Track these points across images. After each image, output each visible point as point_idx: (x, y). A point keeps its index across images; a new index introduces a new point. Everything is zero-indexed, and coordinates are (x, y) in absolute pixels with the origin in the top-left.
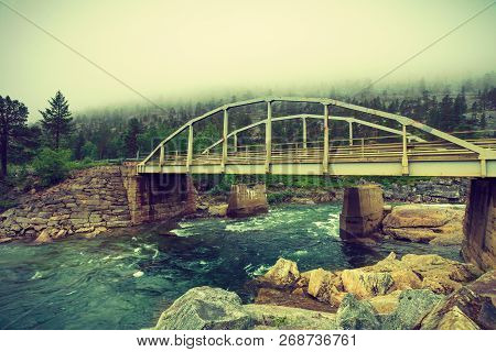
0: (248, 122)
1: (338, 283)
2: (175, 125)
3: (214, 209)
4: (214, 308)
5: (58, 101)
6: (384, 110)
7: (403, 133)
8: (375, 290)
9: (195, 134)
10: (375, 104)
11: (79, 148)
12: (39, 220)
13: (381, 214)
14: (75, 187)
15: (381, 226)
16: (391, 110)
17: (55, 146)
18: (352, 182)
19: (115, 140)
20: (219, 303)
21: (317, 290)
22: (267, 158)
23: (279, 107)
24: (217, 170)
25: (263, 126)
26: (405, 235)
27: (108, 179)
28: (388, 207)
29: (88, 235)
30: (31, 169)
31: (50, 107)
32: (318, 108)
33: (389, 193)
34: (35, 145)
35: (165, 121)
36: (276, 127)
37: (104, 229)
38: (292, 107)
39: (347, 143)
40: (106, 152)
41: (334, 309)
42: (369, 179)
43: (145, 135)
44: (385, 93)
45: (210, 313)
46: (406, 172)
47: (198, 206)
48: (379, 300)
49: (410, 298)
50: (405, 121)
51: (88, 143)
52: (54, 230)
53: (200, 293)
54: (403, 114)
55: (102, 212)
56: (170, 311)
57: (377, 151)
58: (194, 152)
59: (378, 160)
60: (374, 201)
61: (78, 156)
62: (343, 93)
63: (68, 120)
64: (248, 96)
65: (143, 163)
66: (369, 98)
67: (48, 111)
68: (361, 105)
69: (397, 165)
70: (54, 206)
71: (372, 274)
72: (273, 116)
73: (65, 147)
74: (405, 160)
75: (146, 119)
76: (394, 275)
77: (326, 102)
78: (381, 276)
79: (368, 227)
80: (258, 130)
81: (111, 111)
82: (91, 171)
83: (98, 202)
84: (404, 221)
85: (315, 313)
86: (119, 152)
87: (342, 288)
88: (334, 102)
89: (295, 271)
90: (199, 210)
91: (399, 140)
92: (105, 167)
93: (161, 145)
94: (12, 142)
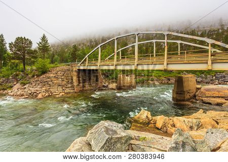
0: (126, 45)
1: (172, 123)
2: (93, 47)
3: (111, 86)
4: (112, 130)
5: (44, 38)
6: (198, 36)
7: (209, 48)
8: (191, 128)
9: (101, 51)
10: (193, 33)
11: (52, 59)
12: (38, 89)
13: (195, 90)
14: (52, 75)
15: (195, 96)
16: (202, 36)
17: (43, 58)
18: (179, 73)
19: (67, 55)
20: (114, 128)
21: (161, 125)
22: (136, 62)
23: (141, 37)
24: (112, 68)
25: (133, 47)
26: (208, 101)
27: (65, 72)
28: (199, 86)
29: (57, 96)
30: (34, 68)
31: (41, 41)
32: (162, 36)
33: (199, 79)
34: (35, 58)
35: (88, 46)
36: (140, 47)
37: (64, 94)
38: (148, 37)
39: (177, 54)
40: (63, 60)
41: (170, 135)
42: (188, 72)
43: (79, 52)
44: (198, 27)
45: (111, 133)
46: (210, 68)
47: (103, 84)
48: (194, 133)
49: (212, 133)
50: (210, 41)
51: (56, 56)
52: (44, 93)
53: (105, 123)
54: (208, 38)
55: (62, 86)
56: (93, 131)
57: (194, 57)
58: (101, 59)
59: (194, 62)
60: (191, 83)
61: (52, 62)
62: (175, 28)
63: (48, 47)
64: (127, 32)
65: (79, 65)
66: (189, 30)
67: (40, 43)
68: (185, 34)
69: (206, 64)
70: (44, 83)
71: (190, 120)
72: (139, 41)
73: (47, 58)
74: (210, 62)
75: (80, 45)
76: (202, 121)
77: (166, 33)
78: (195, 121)
79: (187, 96)
80: (131, 49)
81: (65, 41)
82: (58, 69)
83: (61, 82)
84: (208, 94)
85: (160, 136)
86: (69, 60)
87: (174, 126)
88: (170, 33)
89: (150, 116)
90: (104, 86)
91: (207, 51)
92: (63, 67)
93: (87, 56)
94: (27, 57)
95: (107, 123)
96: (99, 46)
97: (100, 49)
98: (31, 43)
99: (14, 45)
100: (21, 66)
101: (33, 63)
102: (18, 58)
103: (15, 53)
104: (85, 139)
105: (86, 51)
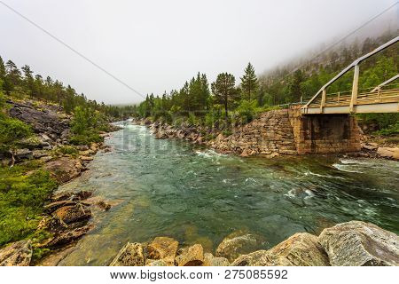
2: (337, 68)
5: (249, 70)
11: (261, 99)
12: (242, 143)
14: (260, 124)
17: (248, 98)
19: (284, 90)
27: (279, 119)
29: (268, 156)
31: (245, 74)
34: (238, 99)
35: (327, 67)
37: (277, 154)
40: (278, 100)
43: (307, 83)
47: (363, 145)
51: (266, 94)
52: (249, 150)
55: (276, 142)
61: (260, 104)
63: (255, 81)
65: (305, 106)
67: (244, 77)
70: (250, 136)
73: (254, 99)
75: (308, 69)
82: (268, 114)
83: (273, 135)
86: (287, 99)
90: (364, 150)
92: (277, 111)
93: (322, 89)
94: (229, 99)
96: (355, 62)
97: (356, 70)
98: (233, 79)
99: (216, 86)
100: (224, 111)
101: (236, 106)
102: (221, 102)
103: (217, 96)
105: (320, 80)
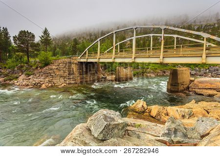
0: (124, 39)
1: (165, 112)
2: (92, 41)
3: (109, 78)
4: (110, 118)
5: (46, 32)
6: (194, 30)
7: (204, 42)
8: (183, 116)
9: (101, 44)
10: (189, 28)
11: (54, 52)
12: (42, 80)
13: (188, 83)
14: (54, 67)
15: (188, 88)
16: (198, 30)
17: (46, 51)
18: (174, 66)
19: (68, 48)
20: (112, 116)
21: (155, 114)
22: (134, 55)
23: (139, 31)
24: (111, 60)
25: (131, 40)
26: (201, 93)
27: (66, 64)
28: (192, 79)
29: (60, 86)
30: (38, 60)
31: (43, 34)
32: (159, 31)
33: (193, 72)
34: (38, 50)
35: (88, 39)
36: (138, 41)
37: (65, 84)
38: (146, 31)
39: (173, 48)
40: (65, 53)
41: (163, 123)
42: (183, 65)
43: (80, 46)
44: (195, 22)
45: (109, 120)
46: (204, 61)
47: (102, 76)
48: (186, 121)
49: (203, 121)
50: (206, 35)
51: (58, 49)
52: (47, 84)
53: (104, 111)
54: (204, 32)
55: (64, 77)
56: (92, 118)
57: (189, 51)
58: (100, 53)
59: (189, 56)
60: (185, 76)
61: (54, 55)
62: (172, 23)
63: (50, 40)
64: (125, 26)
65: (79, 58)
66: (186, 25)
67: (42, 36)
68: (181, 28)
69: (200, 58)
70: (47, 75)
71: (183, 109)
72: (136, 35)
73: (49, 51)
74: (204, 56)
75: (80, 39)
76: (194, 110)
77: (163, 27)
78: (187, 110)
79: (181, 88)
80: (129, 42)
81: (66, 35)
82: (59, 61)
83: (62, 74)
84: (200, 86)
85: (154, 124)
86: (70, 53)
87: (167, 114)
88: (167, 27)
89: (145, 106)
90: (103, 78)
91: (202, 45)
92: (65, 59)
93: (87, 49)
94: (30, 49)
95: (105, 111)
96: (99, 40)
97: (99, 43)
98: (33, 36)
99: (18, 39)
100: (26, 58)
101: (36, 55)
102: (23, 51)
103: (19, 46)
104: (85, 125)
105: (86, 45)
